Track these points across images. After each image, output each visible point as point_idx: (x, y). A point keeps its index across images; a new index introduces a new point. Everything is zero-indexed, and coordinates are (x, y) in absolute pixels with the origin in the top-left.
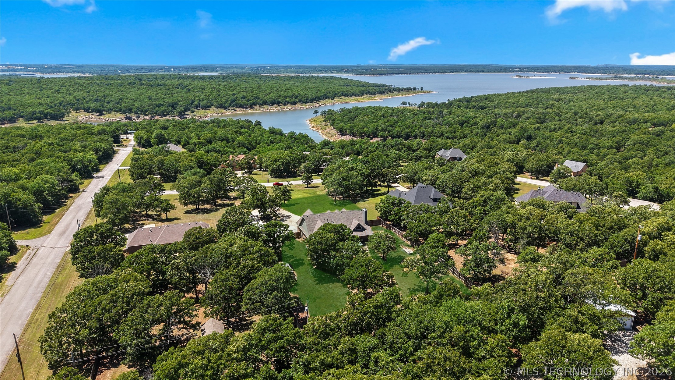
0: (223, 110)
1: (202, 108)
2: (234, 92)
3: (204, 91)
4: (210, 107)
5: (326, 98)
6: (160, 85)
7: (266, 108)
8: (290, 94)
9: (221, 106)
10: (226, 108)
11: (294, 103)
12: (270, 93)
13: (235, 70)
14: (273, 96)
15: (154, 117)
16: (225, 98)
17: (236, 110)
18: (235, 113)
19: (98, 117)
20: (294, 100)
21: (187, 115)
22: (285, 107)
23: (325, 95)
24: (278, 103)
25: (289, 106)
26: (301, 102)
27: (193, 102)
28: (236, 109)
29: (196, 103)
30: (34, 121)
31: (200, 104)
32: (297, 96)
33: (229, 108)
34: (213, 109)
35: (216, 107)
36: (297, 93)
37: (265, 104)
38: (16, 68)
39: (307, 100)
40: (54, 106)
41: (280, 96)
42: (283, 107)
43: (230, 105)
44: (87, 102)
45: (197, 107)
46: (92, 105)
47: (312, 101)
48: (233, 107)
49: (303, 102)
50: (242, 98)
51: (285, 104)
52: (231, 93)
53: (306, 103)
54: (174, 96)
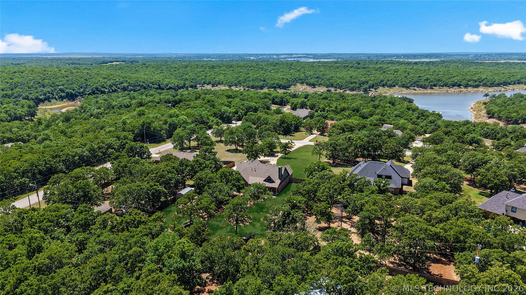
0: (404, 89)
1: (388, 87)
2: (421, 75)
3: (396, 74)
4: (394, 86)
5: (519, 83)
6: (365, 68)
7: (445, 88)
8: (476, 78)
9: (403, 86)
10: (408, 88)
11: (477, 86)
12: (454, 77)
13: (458, 57)
14: (456, 80)
15: (346, 91)
16: (410, 79)
17: (415, 90)
18: (414, 92)
19: (311, 89)
20: (477, 83)
21: (371, 91)
22: (465, 90)
23: (518, 80)
24: (459, 86)
25: (470, 89)
26: (485, 85)
27: (382, 81)
28: (416, 88)
29: (384, 82)
30: (272, 89)
31: (386, 83)
32: (483, 80)
33: (411, 88)
34: (397, 87)
35: (400, 87)
36: (484, 77)
37: (446, 86)
38: (301, 56)
39: (493, 84)
40: (291, 80)
41: (464, 79)
42: (463, 89)
43: (412, 85)
44: (311, 78)
45: (383, 86)
46: (312, 81)
47: (499, 85)
48: (413, 87)
49: (487, 86)
50: (425, 80)
51: (466, 86)
52: (418, 76)
53: (490, 87)
54: (370, 76)
